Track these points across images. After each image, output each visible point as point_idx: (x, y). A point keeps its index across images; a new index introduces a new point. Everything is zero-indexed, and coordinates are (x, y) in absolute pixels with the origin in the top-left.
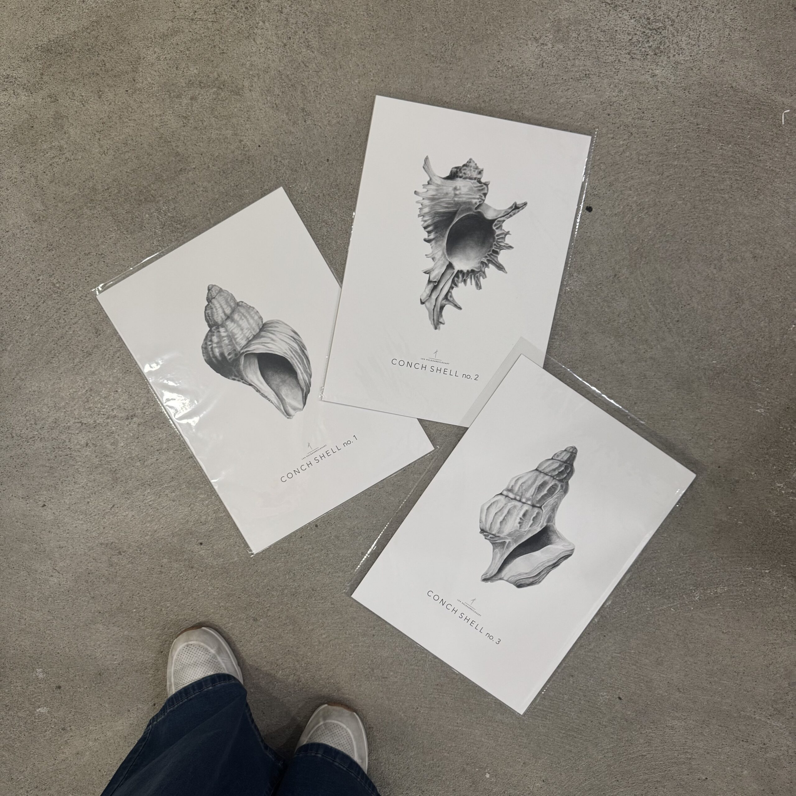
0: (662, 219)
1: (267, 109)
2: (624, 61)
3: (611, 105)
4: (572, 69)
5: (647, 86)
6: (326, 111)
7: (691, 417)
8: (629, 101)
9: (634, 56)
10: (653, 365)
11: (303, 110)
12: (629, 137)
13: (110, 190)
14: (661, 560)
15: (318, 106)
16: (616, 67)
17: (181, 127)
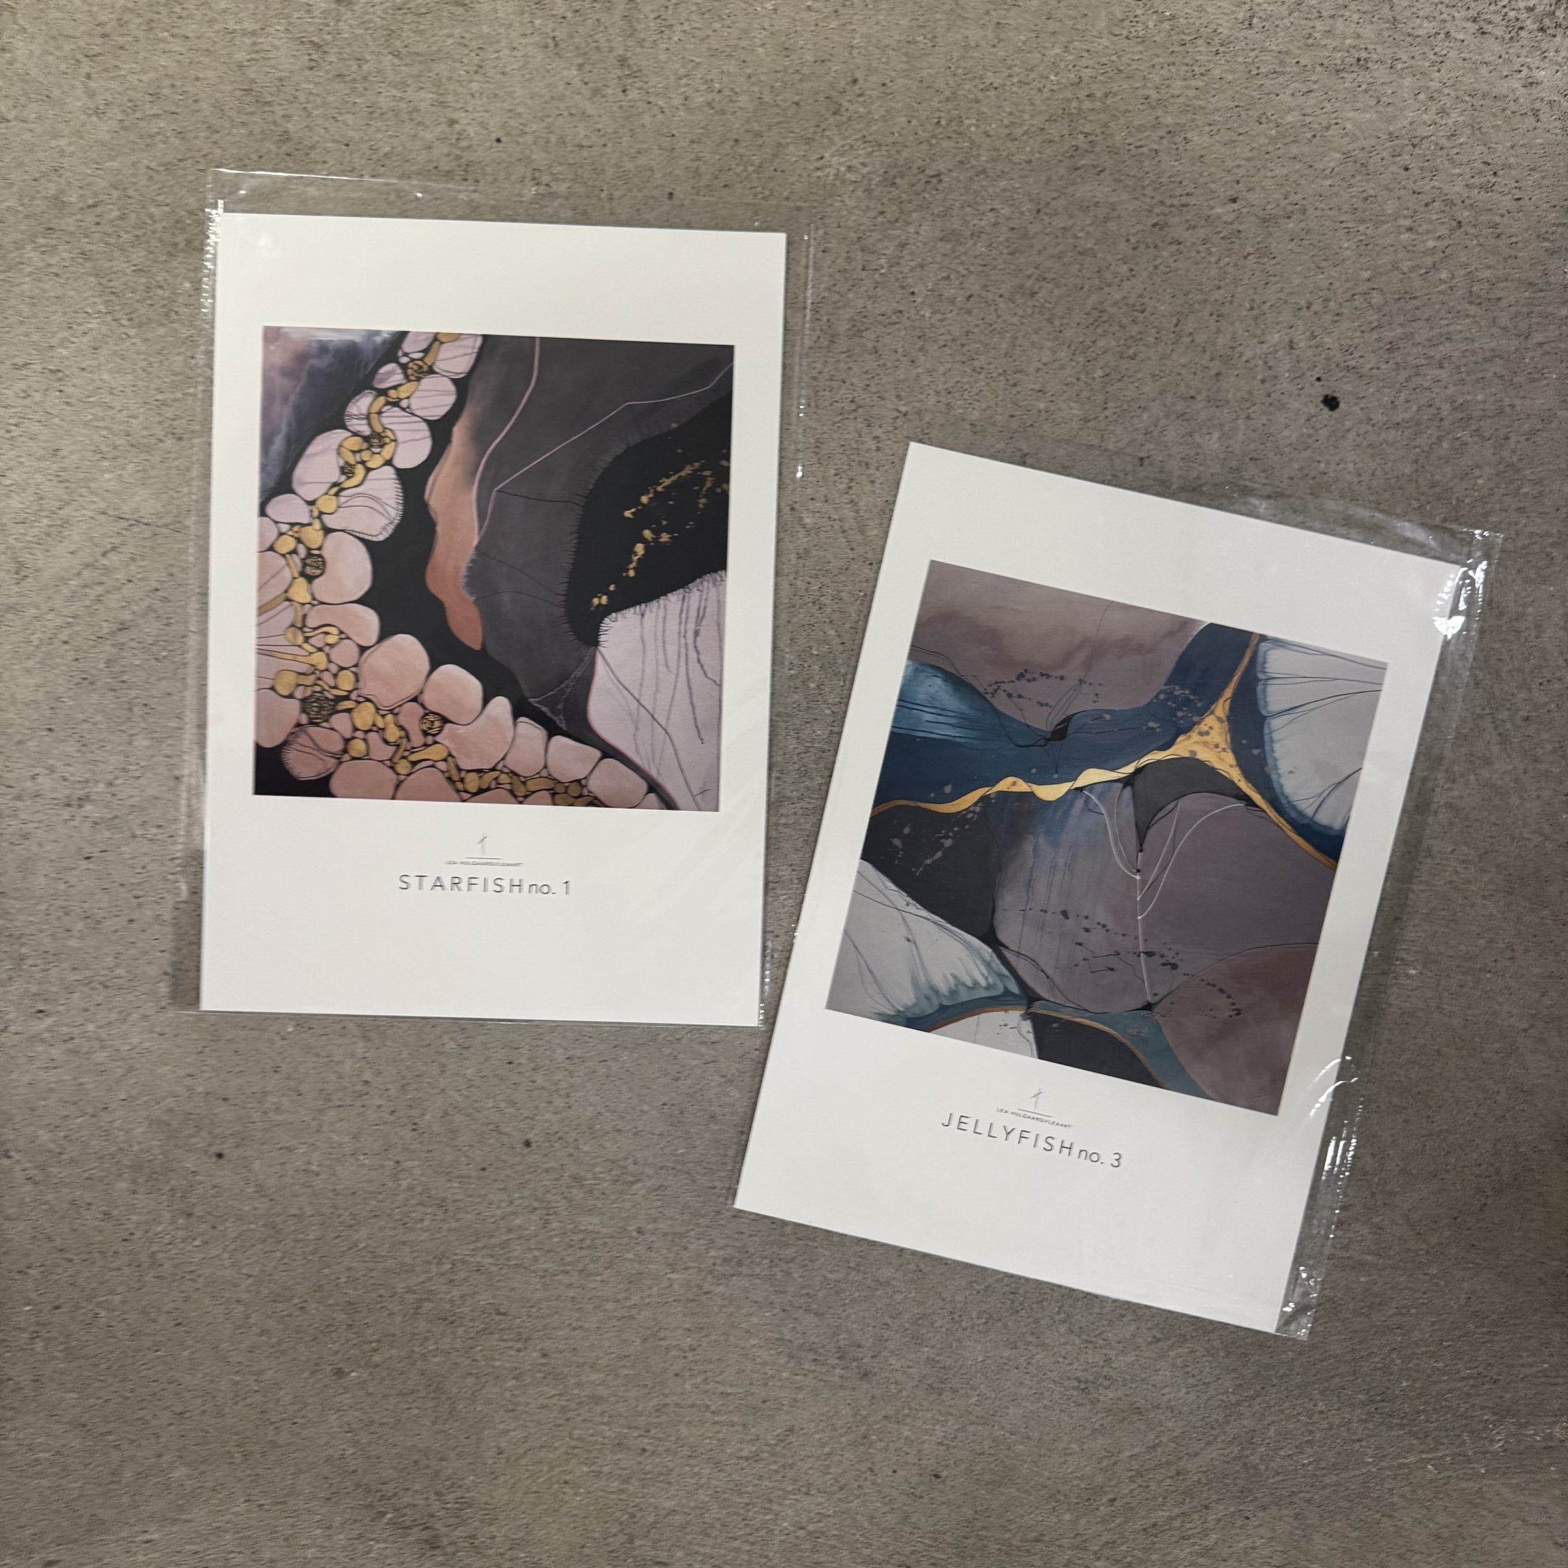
0: (1513, 452)
1: (529, 48)
2: (1461, 36)
3: (1414, 146)
4: (1324, 42)
5: (1513, 107)
6: (682, 71)
7: (1536, 971)
8: (1461, 140)
9: (1488, 28)
10: (1451, 824)
11: (623, 61)
12: (1452, 230)
13: (99, 210)
14: (1416, 1335)
15: (663, 57)
16: (1437, 50)
17: (302, 70)
